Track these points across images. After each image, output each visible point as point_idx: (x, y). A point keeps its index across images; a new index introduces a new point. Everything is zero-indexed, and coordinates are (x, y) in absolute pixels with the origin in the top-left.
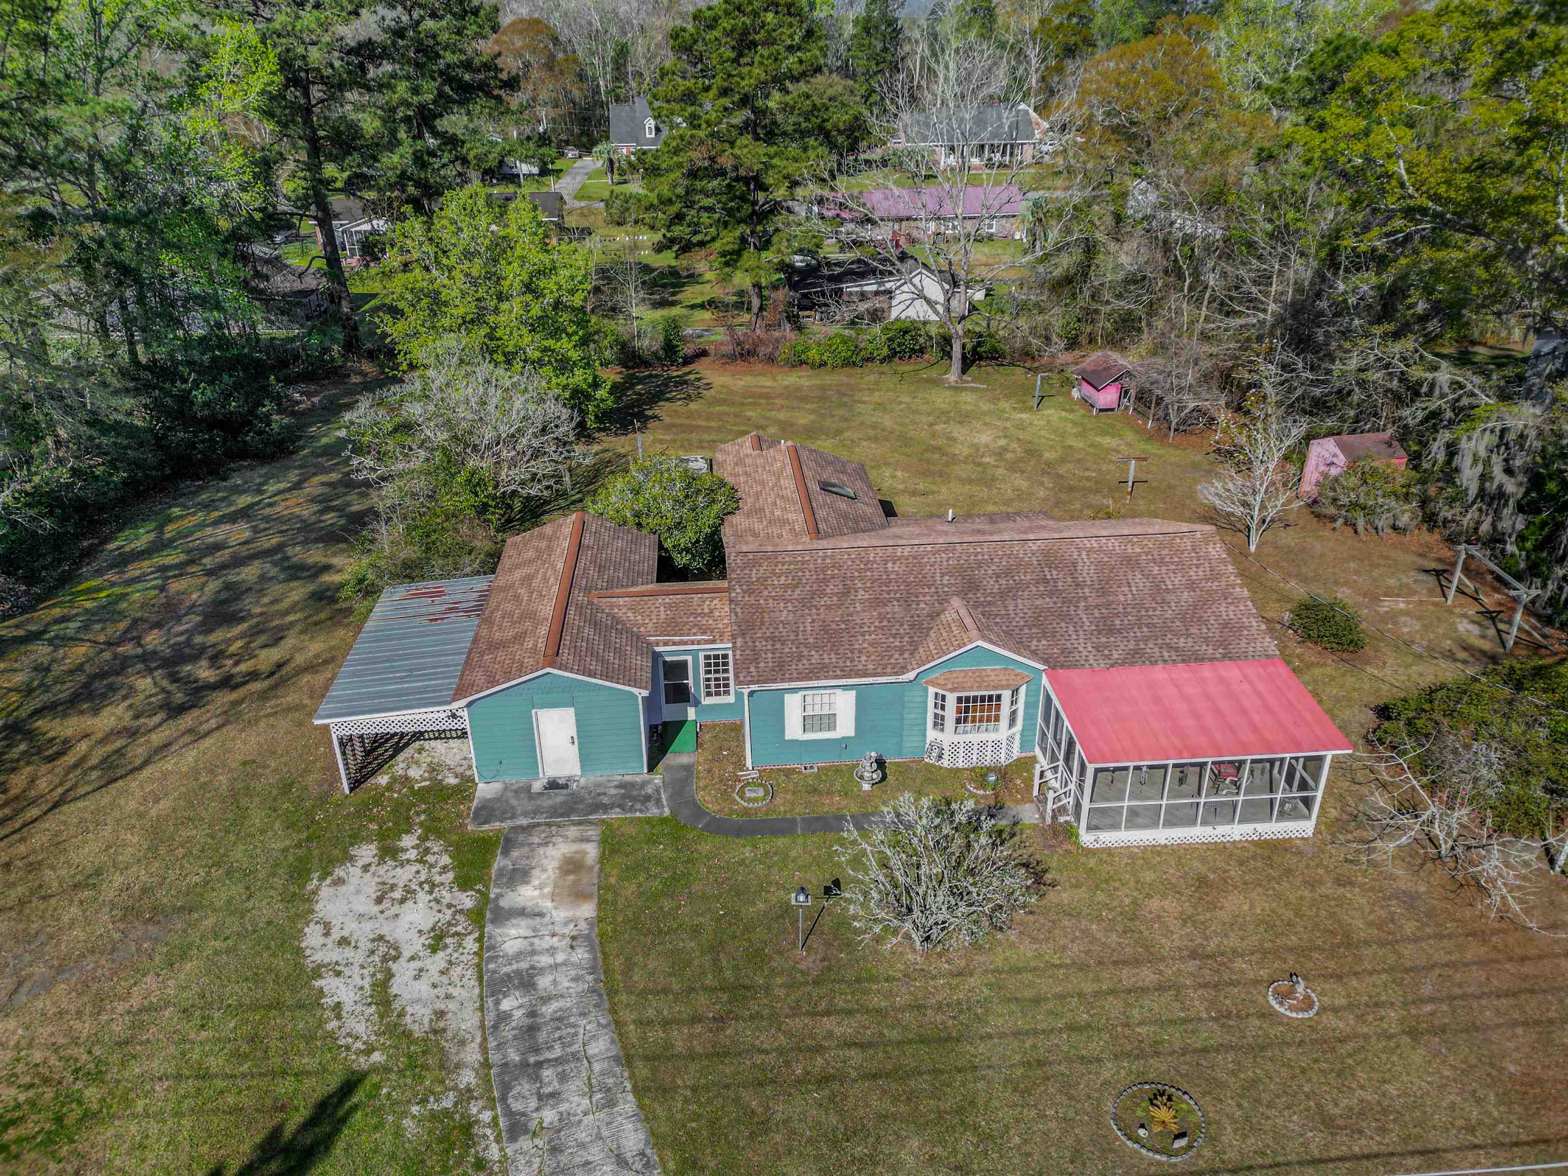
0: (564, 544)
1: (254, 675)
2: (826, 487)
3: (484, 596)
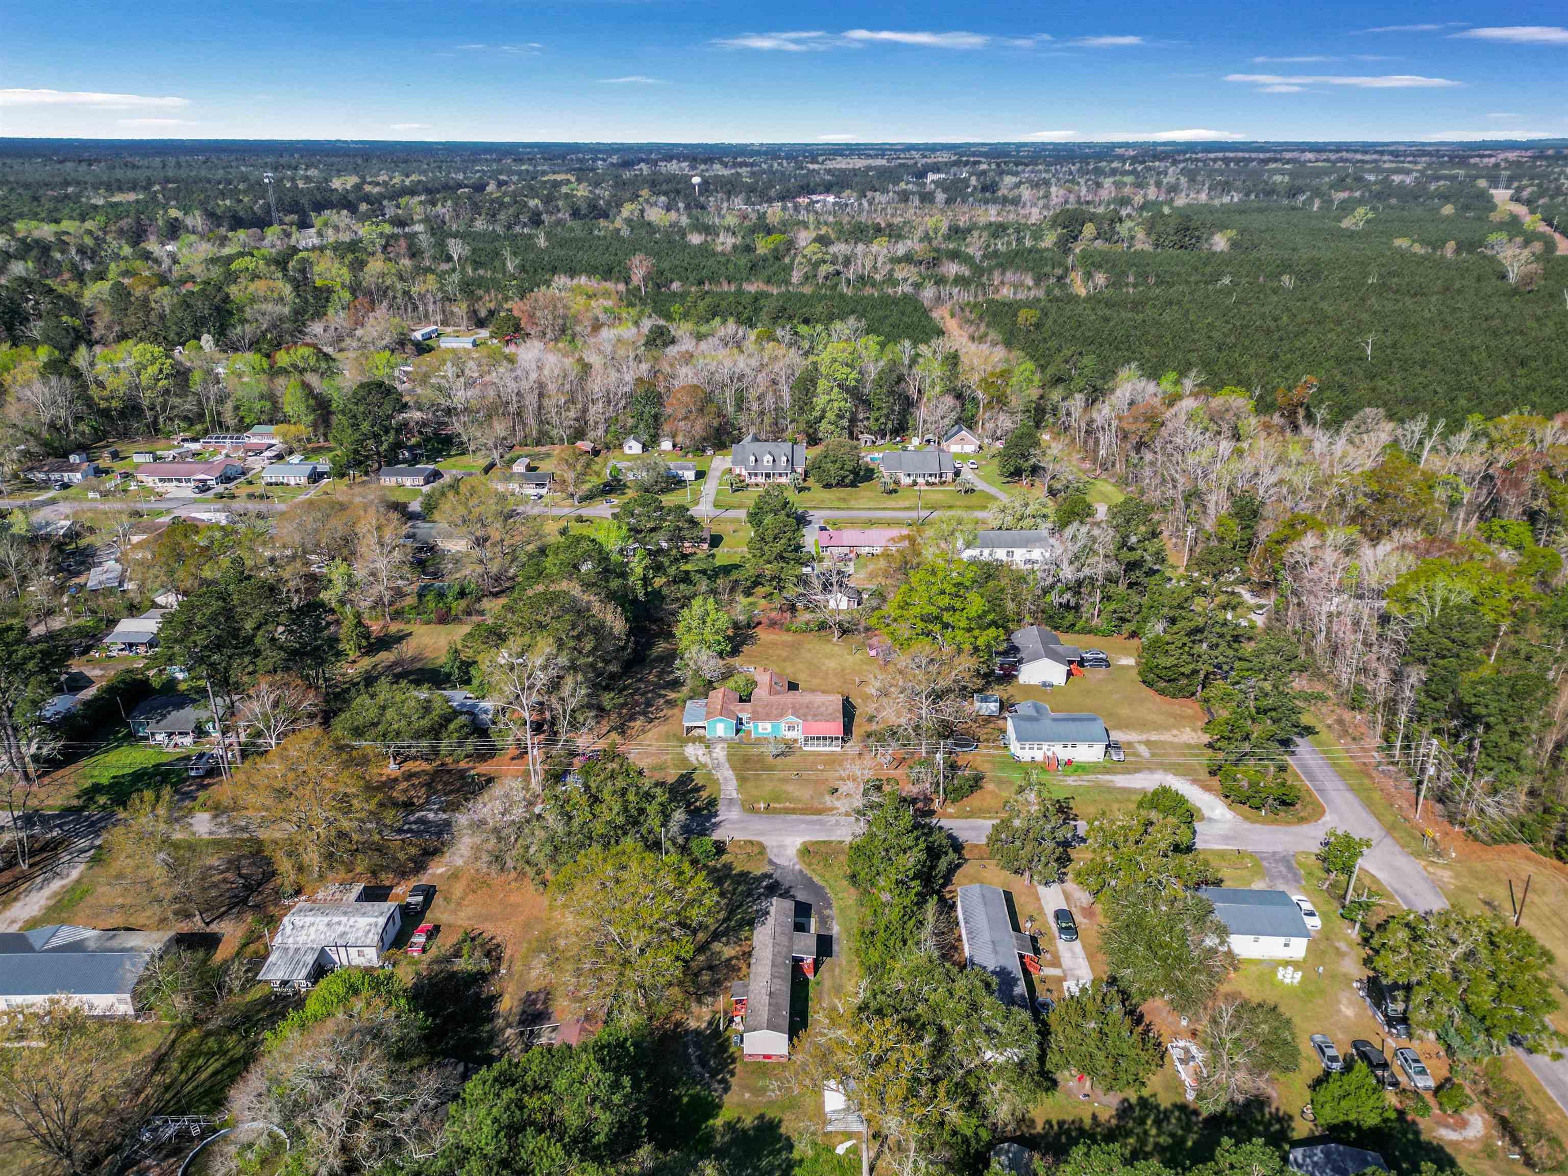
0: (722, 694)
1: (660, 717)
2: (776, 683)
3: (706, 703)
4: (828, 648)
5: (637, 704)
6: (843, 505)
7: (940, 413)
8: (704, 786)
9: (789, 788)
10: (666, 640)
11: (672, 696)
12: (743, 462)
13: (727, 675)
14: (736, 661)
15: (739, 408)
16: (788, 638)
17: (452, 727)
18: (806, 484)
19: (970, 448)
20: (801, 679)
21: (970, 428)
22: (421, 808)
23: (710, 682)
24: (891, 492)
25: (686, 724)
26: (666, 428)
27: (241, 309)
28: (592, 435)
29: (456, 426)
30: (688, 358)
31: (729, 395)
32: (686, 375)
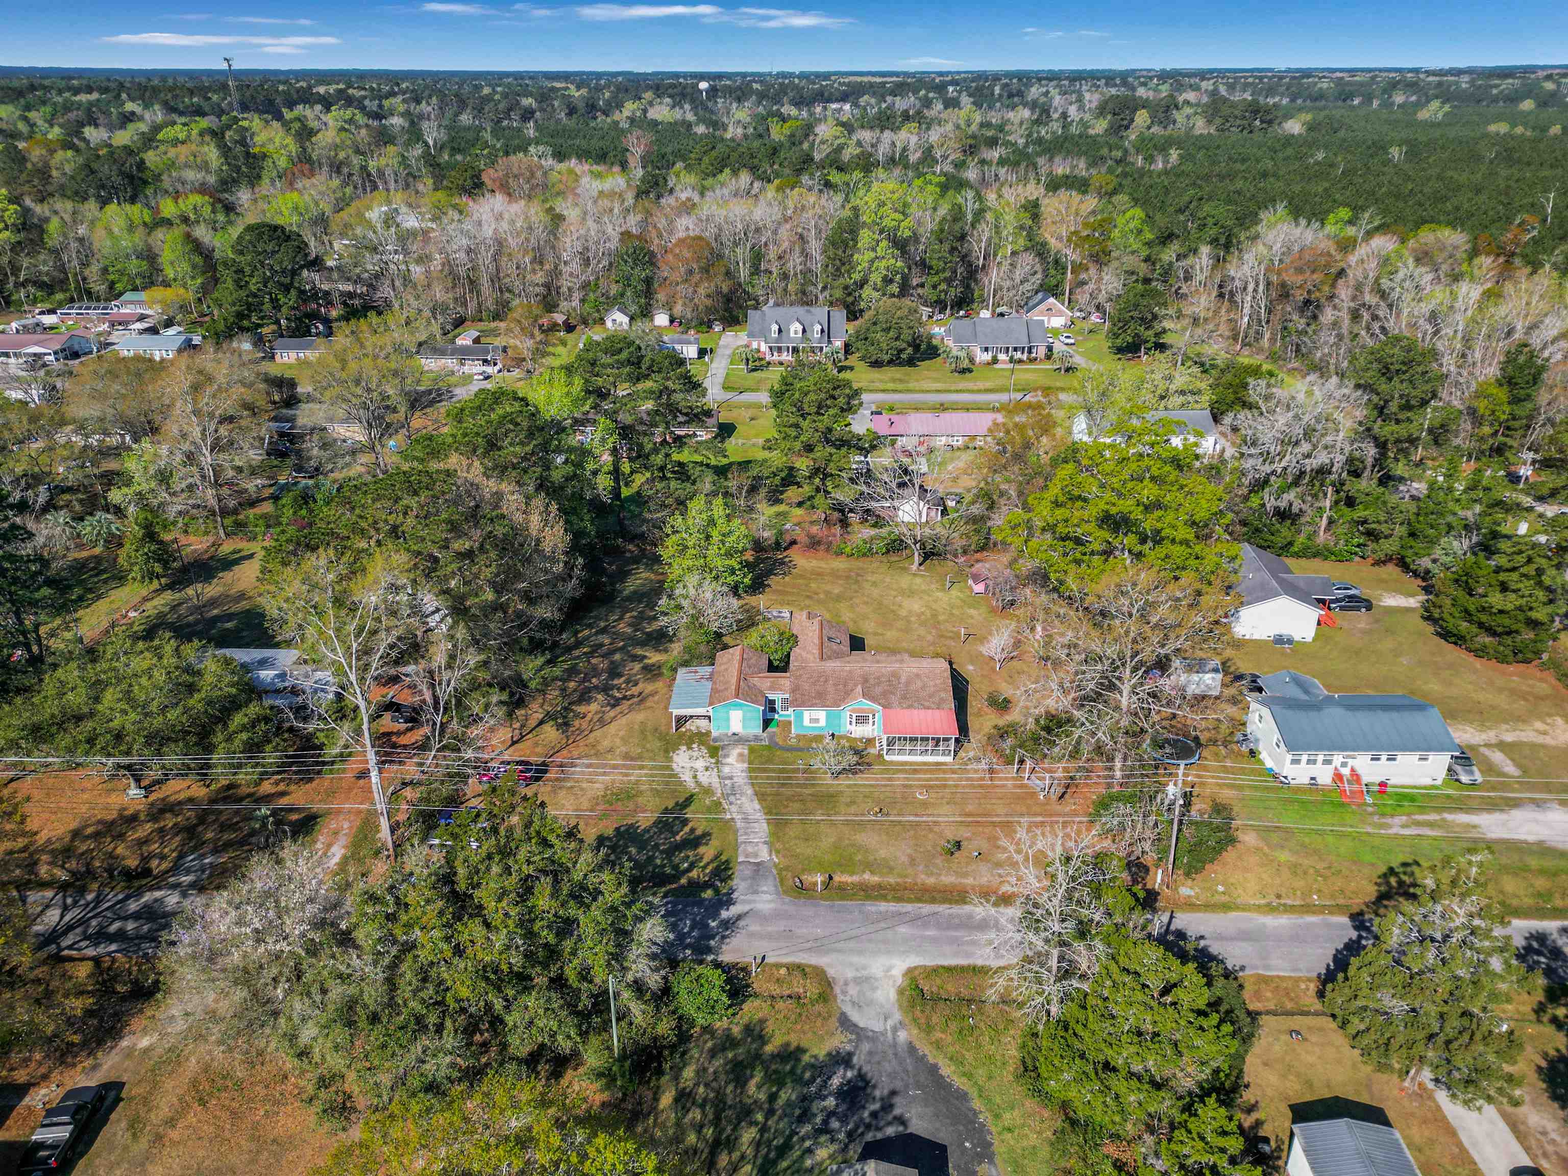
0: (738, 657)
1: (633, 696)
2: (829, 639)
3: (712, 674)
4: (905, 581)
5: (596, 673)
6: (900, 387)
7: (1018, 275)
8: (706, 835)
9: (867, 838)
10: (649, 567)
11: (654, 657)
12: (763, 334)
13: (748, 622)
14: (761, 601)
15: (756, 270)
16: (840, 564)
17: (238, 719)
18: (847, 363)
19: (1057, 322)
20: (868, 629)
21: (1055, 296)
22: (160, 881)
23: (718, 635)
24: (964, 371)
25: (676, 712)
26: (661, 296)
27: (158, 177)
28: (564, 305)
29: (385, 291)
30: (688, 208)
31: (742, 253)
32: (685, 226)
